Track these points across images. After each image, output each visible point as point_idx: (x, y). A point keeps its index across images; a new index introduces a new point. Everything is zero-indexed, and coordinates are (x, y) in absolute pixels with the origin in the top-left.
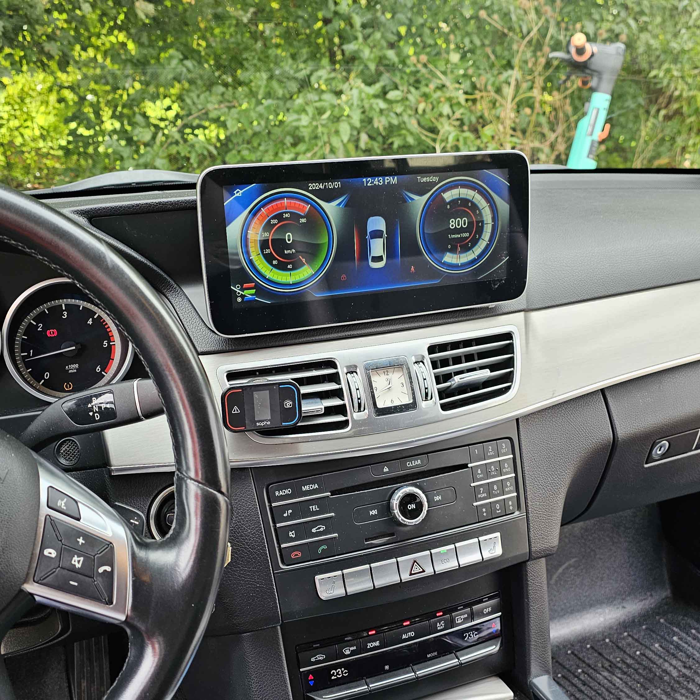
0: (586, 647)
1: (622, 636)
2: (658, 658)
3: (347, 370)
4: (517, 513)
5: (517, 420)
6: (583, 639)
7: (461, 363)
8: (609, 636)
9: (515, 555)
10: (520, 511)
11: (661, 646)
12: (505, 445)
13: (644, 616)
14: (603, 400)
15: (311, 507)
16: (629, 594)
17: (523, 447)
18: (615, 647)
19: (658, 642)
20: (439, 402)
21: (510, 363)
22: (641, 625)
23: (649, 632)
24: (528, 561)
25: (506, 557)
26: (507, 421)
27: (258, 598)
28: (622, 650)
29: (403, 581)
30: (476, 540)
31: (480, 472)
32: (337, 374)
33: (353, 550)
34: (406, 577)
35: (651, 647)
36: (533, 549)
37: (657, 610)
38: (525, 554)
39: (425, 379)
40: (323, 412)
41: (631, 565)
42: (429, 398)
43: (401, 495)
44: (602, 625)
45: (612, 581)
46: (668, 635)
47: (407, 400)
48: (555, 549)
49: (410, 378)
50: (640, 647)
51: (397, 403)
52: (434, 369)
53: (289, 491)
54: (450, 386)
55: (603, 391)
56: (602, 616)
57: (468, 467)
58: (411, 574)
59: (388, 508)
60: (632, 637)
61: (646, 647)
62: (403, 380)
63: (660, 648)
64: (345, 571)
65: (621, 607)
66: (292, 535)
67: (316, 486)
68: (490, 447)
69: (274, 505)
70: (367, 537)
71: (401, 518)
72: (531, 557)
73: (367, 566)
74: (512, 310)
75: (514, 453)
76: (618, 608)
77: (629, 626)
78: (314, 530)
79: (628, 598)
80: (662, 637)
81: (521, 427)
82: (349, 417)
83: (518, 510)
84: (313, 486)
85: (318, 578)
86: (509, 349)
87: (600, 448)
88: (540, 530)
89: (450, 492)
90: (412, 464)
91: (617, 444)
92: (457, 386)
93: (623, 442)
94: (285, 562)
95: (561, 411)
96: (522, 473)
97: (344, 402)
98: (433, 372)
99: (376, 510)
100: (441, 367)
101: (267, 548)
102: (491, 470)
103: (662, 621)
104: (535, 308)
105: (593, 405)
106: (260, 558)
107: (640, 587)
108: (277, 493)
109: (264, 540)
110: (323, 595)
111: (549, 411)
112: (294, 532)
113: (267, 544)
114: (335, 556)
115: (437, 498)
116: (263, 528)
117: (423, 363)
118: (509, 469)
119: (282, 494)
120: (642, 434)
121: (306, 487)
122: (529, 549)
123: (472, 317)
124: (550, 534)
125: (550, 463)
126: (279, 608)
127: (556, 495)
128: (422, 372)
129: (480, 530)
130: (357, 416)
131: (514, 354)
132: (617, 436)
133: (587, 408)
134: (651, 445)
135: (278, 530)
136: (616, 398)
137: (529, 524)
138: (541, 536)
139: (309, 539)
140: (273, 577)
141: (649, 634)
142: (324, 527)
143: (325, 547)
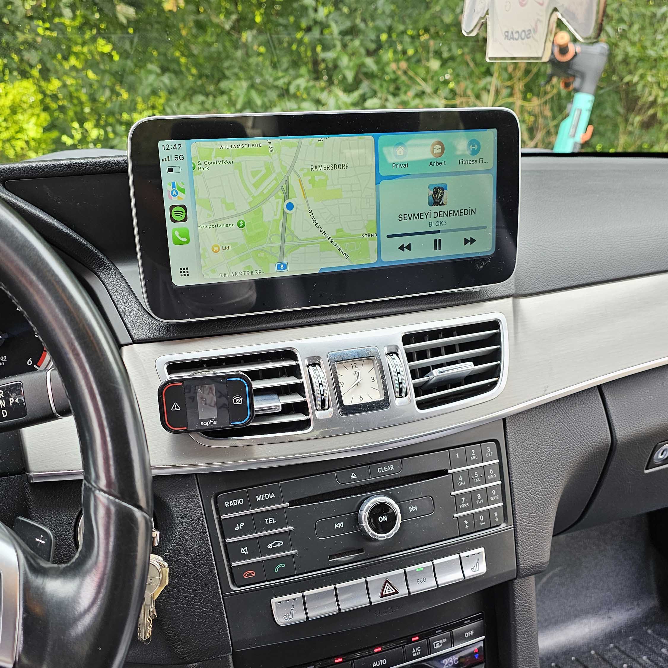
0: (570, 659)
1: (608, 648)
3: (309, 362)
4: (503, 525)
5: (504, 420)
6: (567, 650)
7: (440, 355)
8: (595, 647)
9: (501, 572)
10: (507, 523)
11: (649, 659)
12: (490, 448)
13: (630, 626)
14: (600, 398)
15: (266, 520)
16: (615, 604)
17: (511, 450)
18: (600, 659)
19: (646, 654)
20: (415, 399)
21: (496, 355)
22: (627, 636)
23: (636, 643)
24: (515, 579)
25: (491, 575)
26: (492, 422)
27: (204, 624)
28: (609, 663)
29: (373, 604)
30: (457, 556)
31: (461, 479)
32: (298, 366)
33: (314, 569)
34: (376, 599)
35: (638, 659)
36: (521, 566)
37: (644, 621)
38: (513, 571)
39: (399, 373)
40: (280, 410)
41: (618, 574)
42: (403, 395)
43: (371, 506)
44: (588, 636)
45: (597, 591)
46: (656, 647)
47: (378, 396)
48: (546, 565)
49: (382, 371)
50: (627, 660)
51: (366, 400)
52: (409, 362)
53: (241, 501)
54: (428, 381)
55: (600, 388)
56: (587, 626)
57: (447, 474)
58: (382, 596)
59: (356, 520)
60: (620, 650)
61: (634, 660)
62: (373, 373)
63: (648, 661)
64: (306, 593)
65: (606, 617)
66: (244, 552)
67: (273, 495)
68: (473, 451)
70: (331, 554)
71: (370, 532)
72: (519, 574)
73: (332, 587)
74: (499, 295)
75: (500, 458)
76: (603, 618)
77: (615, 637)
78: (270, 546)
79: (615, 608)
80: (651, 649)
82: (311, 416)
84: (269, 496)
85: (274, 601)
86: (496, 339)
87: (597, 452)
88: (529, 545)
89: (427, 502)
90: (384, 470)
91: (616, 448)
92: (436, 381)
93: (623, 445)
94: (236, 583)
95: (554, 410)
96: (510, 480)
97: (305, 398)
98: (408, 365)
99: (342, 523)
100: (418, 360)
101: (215, 567)
102: (474, 477)
103: (649, 631)
104: (525, 293)
105: (589, 403)
106: (207, 578)
107: (626, 596)
108: (227, 503)
109: (212, 557)
110: (281, 621)
111: (540, 410)
112: (246, 548)
113: (215, 563)
114: (294, 576)
115: (412, 509)
116: (210, 544)
117: (397, 355)
118: (495, 476)
119: (232, 504)
120: (644, 437)
121: (260, 496)
122: (517, 565)
123: (453, 303)
124: (540, 548)
125: (541, 469)
126: (229, 635)
127: (548, 505)
128: (396, 365)
129: (461, 545)
130: (320, 415)
131: (501, 346)
132: (616, 438)
133: (582, 407)
134: (652, 449)
135: (228, 546)
136: (614, 395)
137: (517, 538)
138: (531, 551)
139: (264, 556)
140: (222, 600)
141: (636, 646)
142: (282, 542)
143: (283, 565)
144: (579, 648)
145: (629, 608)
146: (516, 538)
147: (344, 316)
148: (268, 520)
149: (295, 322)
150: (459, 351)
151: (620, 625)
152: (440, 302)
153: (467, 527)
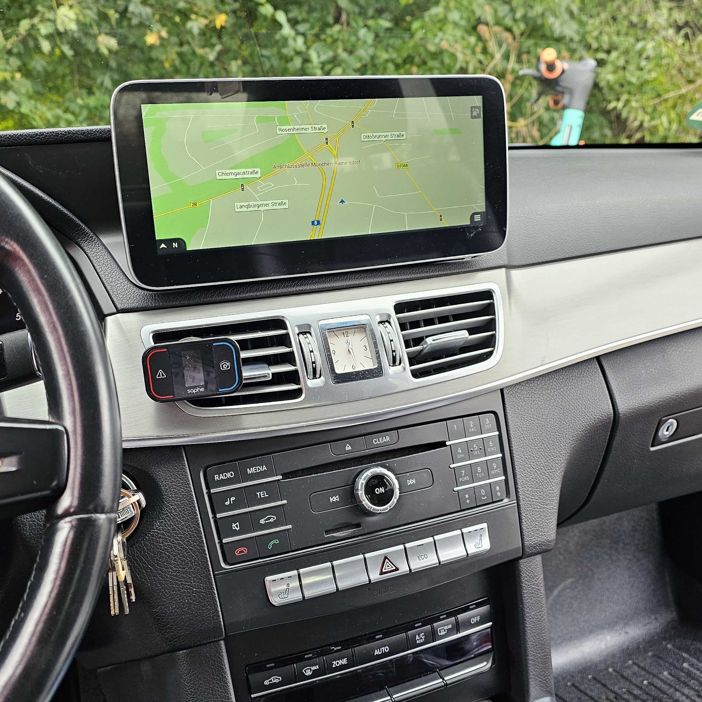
0: (587, 678)
1: (626, 665)
2: (667, 687)
3: (299, 330)
4: (506, 500)
5: (502, 390)
6: (583, 669)
7: (434, 324)
8: (613, 665)
9: (505, 550)
10: (509, 498)
11: (670, 674)
12: (489, 421)
13: (649, 642)
14: (600, 371)
15: (258, 493)
16: (632, 619)
17: (510, 423)
18: (619, 677)
19: (667, 669)
20: (409, 368)
21: (491, 325)
22: (646, 651)
23: (656, 659)
24: (521, 558)
25: (496, 552)
26: (490, 391)
27: (195, 605)
28: (627, 679)
29: (372, 582)
30: (458, 532)
31: (460, 451)
32: (287, 335)
33: (310, 545)
34: (375, 576)
35: (659, 675)
36: (526, 543)
37: (663, 635)
38: (517, 549)
39: (391, 341)
40: (270, 379)
41: (632, 586)
42: (397, 363)
43: (367, 477)
44: (605, 653)
45: (611, 604)
46: (677, 661)
47: (370, 365)
48: (553, 544)
49: (375, 340)
50: (647, 676)
51: (359, 368)
53: (232, 474)
54: (422, 350)
55: (598, 359)
57: (446, 446)
58: (382, 573)
59: (352, 493)
60: (639, 666)
61: (654, 676)
62: (365, 342)
63: (669, 677)
64: (301, 571)
65: (623, 632)
66: (236, 528)
67: (265, 468)
68: (471, 422)
69: (212, 491)
70: (327, 529)
71: (368, 505)
72: (524, 555)
73: (329, 564)
74: (491, 265)
75: (499, 429)
76: (620, 633)
77: (633, 653)
78: (262, 521)
79: (631, 622)
81: (506, 400)
82: (302, 386)
83: (507, 497)
84: (261, 468)
85: (268, 579)
86: (490, 309)
87: (599, 425)
88: (534, 521)
89: (425, 475)
90: (379, 441)
91: (619, 421)
92: (430, 350)
93: (626, 418)
94: (228, 560)
95: (553, 382)
96: (510, 453)
97: (296, 367)
98: (401, 333)
99: (337, 496)
100: (410, 329)
101: (205, 544)
102: (473, 449)
103: (669, 646)
104: (517, 265)
105: (588, 376)
106: (197, 556)
107: (643, 609)
108: (217, 477)
109: (201, 534)
110: (276, 601)
111: (539, 383)
112: (238, 523)
113: (206, 539)
114: (289, 552)
115: (411, 482)
116: (200, 520)
117: (389, 323)
118: (494, 449)
119: (222, 477)
120: (647, 410)
121: (251, 469)
122: (522, 543)
123: (444, 273)
124: (545, 525)
125: (542, 442)
126: (221, 617)
127: (551, 480)
128: (389, 333)
129: (463, 520)
130: (312, 383)
131: (495, 316)
132: (618, 411)
133: (582, 380)
134: (657, 424)
135: (218, 522)
136: (614, 368)
137: (521, 513)
138: (536, 527)
139: (256, 532)
140: (213, 579)
141: (656, 661)
142: (275, 517)
143: (277, 541)
144: (596, 665)
145: (646, 622)
146: (519, 514)
147: (334, 285)
148: (260, 494)
149: (284, 290)
150: (452, 320)
151: (638, 641)
152: (431, 272)
153: (468, 501)
